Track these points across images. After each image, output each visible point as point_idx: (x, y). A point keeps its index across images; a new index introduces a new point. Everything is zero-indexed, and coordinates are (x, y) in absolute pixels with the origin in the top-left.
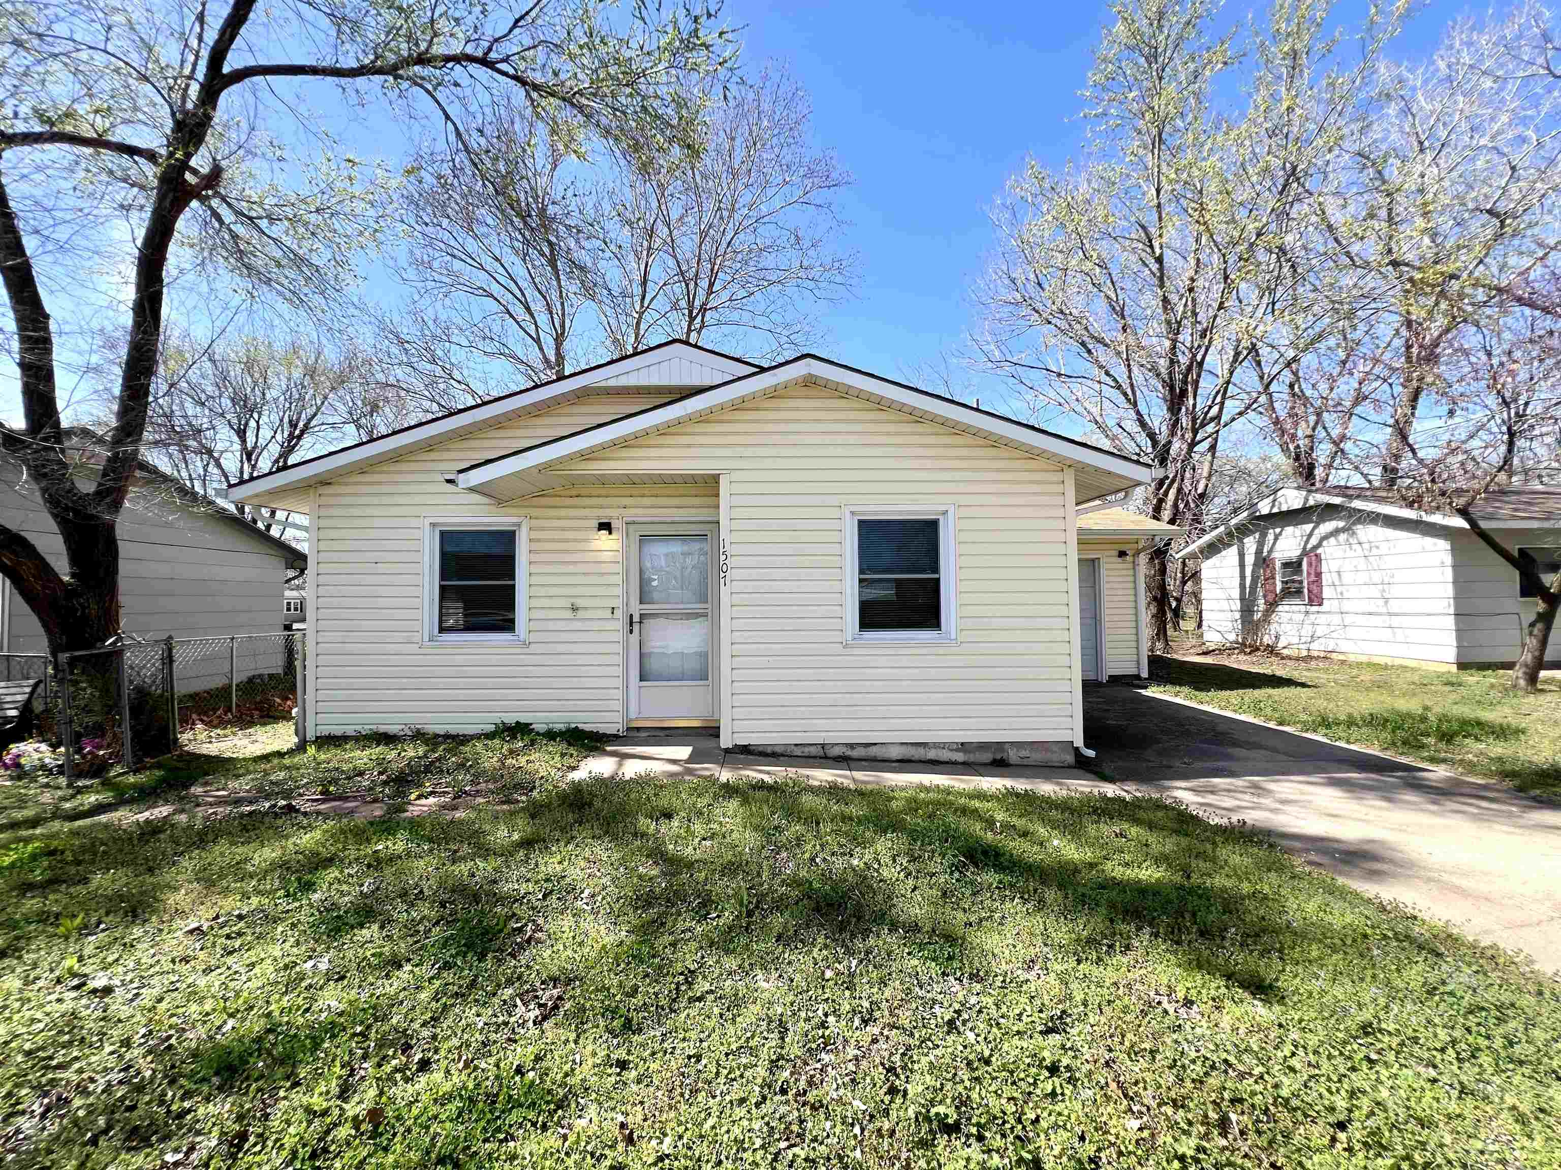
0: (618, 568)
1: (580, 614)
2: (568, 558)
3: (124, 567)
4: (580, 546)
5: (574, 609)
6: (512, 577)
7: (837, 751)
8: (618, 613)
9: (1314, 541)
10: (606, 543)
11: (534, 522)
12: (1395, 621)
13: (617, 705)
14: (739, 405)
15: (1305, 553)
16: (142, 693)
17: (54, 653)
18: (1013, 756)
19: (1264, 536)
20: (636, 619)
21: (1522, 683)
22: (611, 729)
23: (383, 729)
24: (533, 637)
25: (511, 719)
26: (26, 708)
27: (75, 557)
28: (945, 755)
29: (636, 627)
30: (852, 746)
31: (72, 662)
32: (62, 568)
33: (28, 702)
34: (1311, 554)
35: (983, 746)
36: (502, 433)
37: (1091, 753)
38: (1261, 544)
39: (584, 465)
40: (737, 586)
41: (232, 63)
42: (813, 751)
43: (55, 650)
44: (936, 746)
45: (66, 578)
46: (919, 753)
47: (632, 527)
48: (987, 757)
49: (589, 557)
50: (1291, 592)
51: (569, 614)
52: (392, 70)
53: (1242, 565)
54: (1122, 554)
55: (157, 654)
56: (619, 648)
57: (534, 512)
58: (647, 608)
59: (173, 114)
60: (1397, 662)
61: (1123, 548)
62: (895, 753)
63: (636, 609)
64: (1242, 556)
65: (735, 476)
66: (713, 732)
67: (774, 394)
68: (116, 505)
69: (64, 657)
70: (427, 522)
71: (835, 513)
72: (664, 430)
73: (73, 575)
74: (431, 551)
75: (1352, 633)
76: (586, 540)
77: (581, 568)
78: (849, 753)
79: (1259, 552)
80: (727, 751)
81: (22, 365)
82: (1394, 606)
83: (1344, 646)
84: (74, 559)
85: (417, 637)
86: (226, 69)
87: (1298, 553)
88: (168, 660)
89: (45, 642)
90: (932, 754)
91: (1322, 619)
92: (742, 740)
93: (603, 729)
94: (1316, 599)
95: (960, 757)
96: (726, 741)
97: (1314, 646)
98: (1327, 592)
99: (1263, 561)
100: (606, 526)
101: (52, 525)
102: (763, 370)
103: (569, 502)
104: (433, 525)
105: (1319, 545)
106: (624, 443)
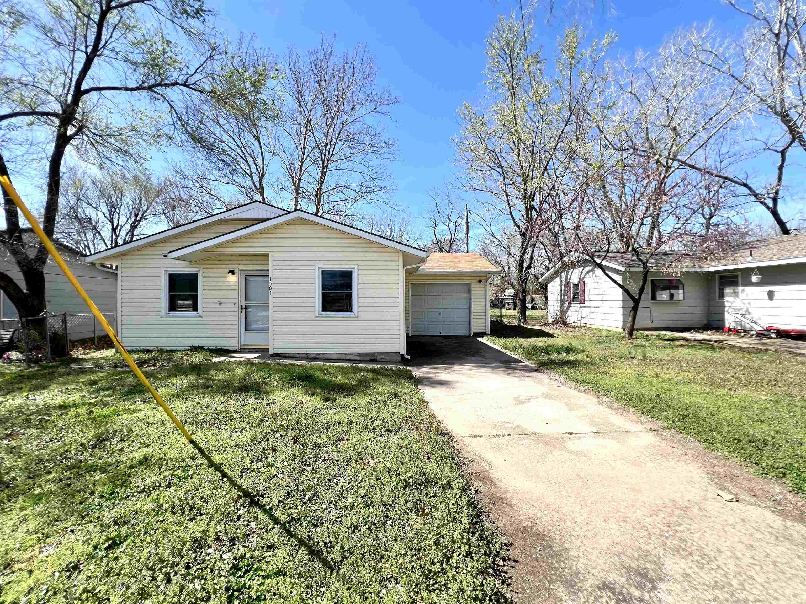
0: (237, 288)
1: (222, 305)
2: (219, 284)
3: (47, 285)
4: (221, 279)
5: (220, 303)
6: (197, 291)
7: (313, 356)
8: (237, 305)
9: (583, 276)
10: (231, 277)
11: (205, 270)
12: (606, 310)
13: (237, 340)
14: (276, 227)
15: (580, 281)
16: (55, 334)
17: (21, 319)
18: (378, 358)
19: (568, 272)
20: (244, 307)
21: (627, 335)
22: (234, 349)
23: (147, 348)
24: (204, 314)
25: (196, 345)
26: (11, 339)
27: (28, 283)
28: (353, 357)
29: (244, 310)
30: (318, 354)
31: (28, 322)
32: (23, 285)
33: (12, 337)
34: (582, 280)
35: (367, 354)
36: (192, 236)
37: (409, 357)
38: (567, 275)
39: (218, 250)
40: (275, 295)
41: (84, 87)
42: (303, 356)
43: (21, 317)
44: (350, 354)
45: (25, 291)
46: (343, 357)
47: (242, 273)
48: (369, 358)
49: (226, 283)
50: (576, 297)
51: (218, 305)
52: (150, 88)
53: (561, 285)
54: (480, 281)
55: (60, 319)
56: (237, 318)
57: (204, 266)
58: (248, 303)
59: (62, 107)
60: (605, 328)
61: (481, 278)
62: (335, 357)
63: (244, 303)
64: (561, 281)
65: (275, 254)
66: (267, 350)
67: (289, 223)
68: (44, 263)
69: (24, 319)
70: (163, 270)
71: (313, 268)
72: (247, 237)
73: (27, 290)
74: (165, 282)
75: (593, 315)
76: (225, 277)
77: (224, 288)
78: (317, 357)
79: (566, 280)
80: (271, 356)
81: (5, 209)
82: (606, 304)
83: (591, 321)
84: (28, 284)
85: (160, 313)
86: (83, 88)
87: (577, 280)
88: (65, 322)
89: (18, 315)
90: (348, 357)
91: (585, 309)
92: (277, 352)
93: (230, 348)
94: (583, 301)
95: (358, 358)
96: (271, 352)
97: (582, 322)
98: (587, 298)
99: (567, 284)
100: (232, 272)
101: (17, 268)
102: (289, 212)
103: (219, 262)
104: (166, 271)
105: (584, 278)
106: (233, 241)
